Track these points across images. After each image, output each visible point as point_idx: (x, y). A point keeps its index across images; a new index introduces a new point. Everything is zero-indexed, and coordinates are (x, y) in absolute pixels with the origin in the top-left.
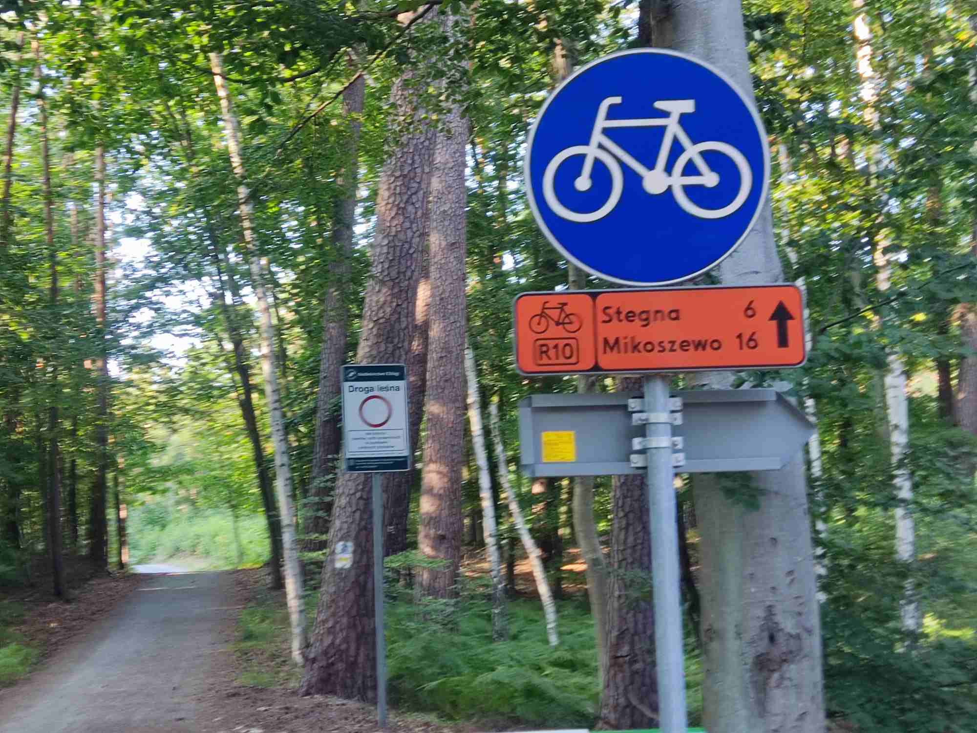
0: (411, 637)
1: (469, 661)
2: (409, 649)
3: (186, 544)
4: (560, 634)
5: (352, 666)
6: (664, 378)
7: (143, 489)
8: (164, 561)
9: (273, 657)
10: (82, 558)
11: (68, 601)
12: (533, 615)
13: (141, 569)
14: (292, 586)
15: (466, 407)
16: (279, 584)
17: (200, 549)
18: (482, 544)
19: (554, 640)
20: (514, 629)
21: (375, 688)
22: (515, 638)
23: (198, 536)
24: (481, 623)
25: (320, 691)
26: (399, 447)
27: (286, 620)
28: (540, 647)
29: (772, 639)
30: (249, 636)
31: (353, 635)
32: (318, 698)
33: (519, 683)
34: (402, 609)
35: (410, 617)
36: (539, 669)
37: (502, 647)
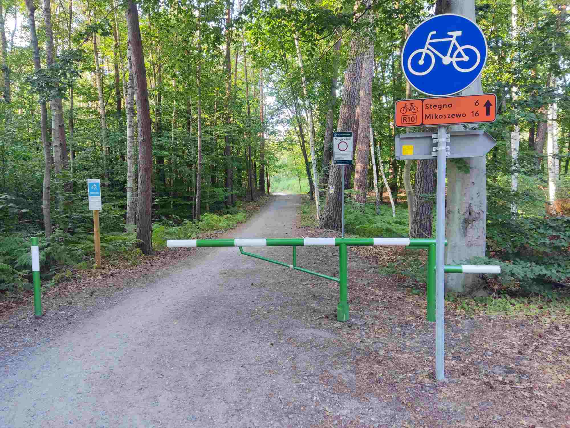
0: (351, 213)
1: (368, 221)
2: (351, 217)
3: (286, 187)
4: (396, 214)
5: (334, 221)
6: (445, 127)
7: (274, 171)
8: (279, 192)
9: (311, 218)
10: (258, 190)
11: (255, 202)
12: (387, 208)
13: (274, 194)
14: (317, 199)
15: (370, 146)
16: (313, 198)
17: (290, 188)
18: (373, 187)
19: (394, 216)
20: (382, 213)
21: (341, 227)
22: (382, 215)
23: (289, 185)
24: (372, 210)
25: (325, 228)
26: (350, 157)
27: (315, 208)
28: (390, 218)
29: (470, 214)
30: (304, 212)
31: (335, 213)
32: (325, 229)
33: (384, 227)
34: (349, 206)
35: (351, 208)
36: (390, 224)
37: (378, 217)
